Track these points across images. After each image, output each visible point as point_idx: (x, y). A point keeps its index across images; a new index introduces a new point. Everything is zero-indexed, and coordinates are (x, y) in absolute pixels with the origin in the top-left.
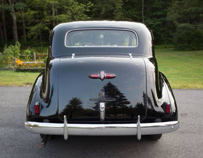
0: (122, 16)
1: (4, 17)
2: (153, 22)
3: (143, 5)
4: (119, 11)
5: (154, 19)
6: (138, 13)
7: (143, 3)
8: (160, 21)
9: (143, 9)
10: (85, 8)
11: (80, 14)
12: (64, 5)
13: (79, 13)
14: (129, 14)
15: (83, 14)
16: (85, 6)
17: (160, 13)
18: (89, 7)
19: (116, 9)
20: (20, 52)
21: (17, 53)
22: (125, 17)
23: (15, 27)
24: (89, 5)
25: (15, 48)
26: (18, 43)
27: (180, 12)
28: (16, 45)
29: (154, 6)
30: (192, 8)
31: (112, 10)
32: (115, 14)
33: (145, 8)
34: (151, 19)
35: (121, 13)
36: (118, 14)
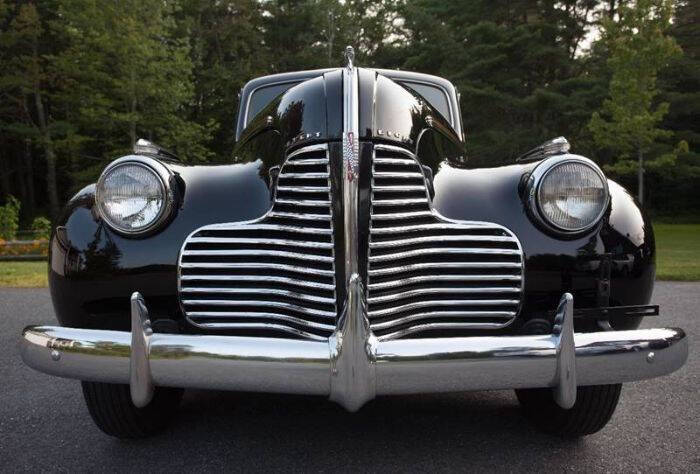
1: (29, 154)
10: (204, 132)
11: (192, 145)
12: (159, 126)
13: (189, 144)
15: (198, 146)
16: (203, 128)
18: (210, 130)
20: (16, 222)
21: (9, 223)
23: (52, 176)
24: (212, 126)
25: (4, 211)
26: (14, 200)
28: (8, 205)
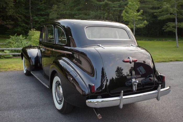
0: (13, 12)
2: (39, 19)
3: (30, 6)
4: (11, 8)
5: (39, 17)
6: (26, 11)
7: (30, 4)
8: (44, 18)
9: (30, 8)
14: (19, 11)
17: (43, 12)
19: (8, 6)
22: (16, 14)
27: (59, 14)
29: (38, 7)
30: (66, 11)
31: (5, 7)
32: (7, 11)
33: (32, 8)
34: (36, 16)
35: (13, 10)
36: (10, 10)
